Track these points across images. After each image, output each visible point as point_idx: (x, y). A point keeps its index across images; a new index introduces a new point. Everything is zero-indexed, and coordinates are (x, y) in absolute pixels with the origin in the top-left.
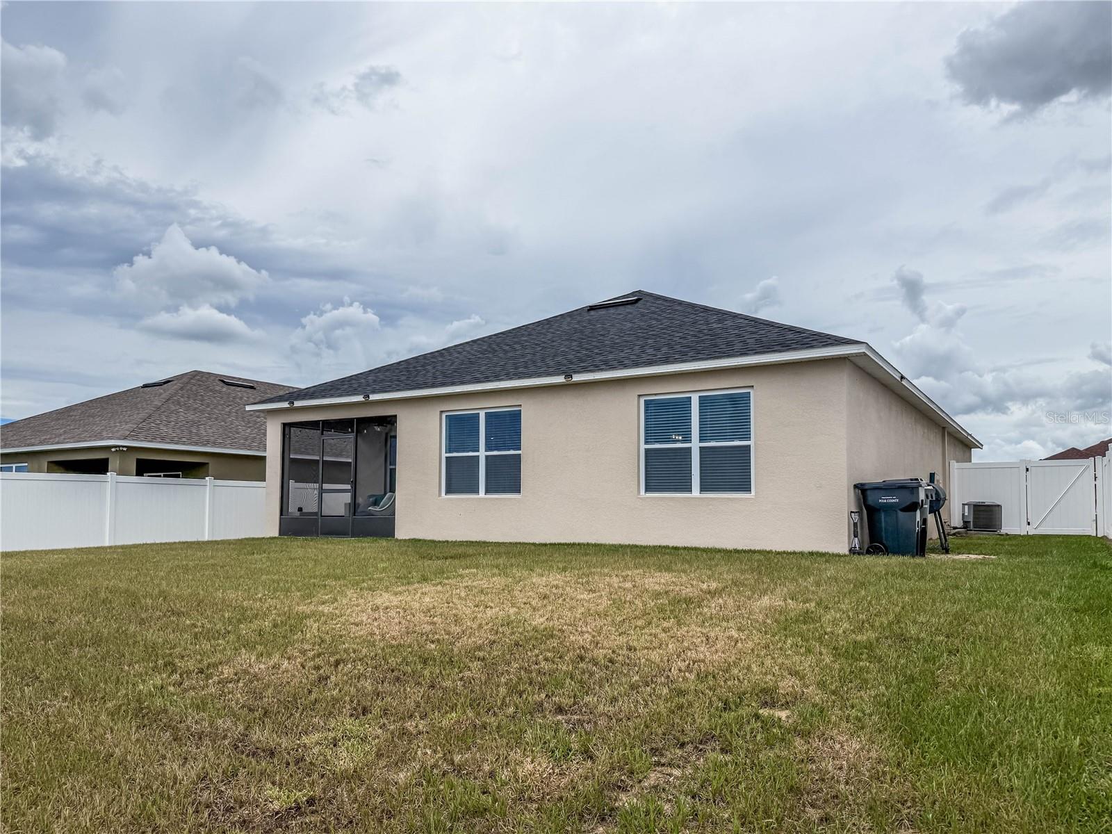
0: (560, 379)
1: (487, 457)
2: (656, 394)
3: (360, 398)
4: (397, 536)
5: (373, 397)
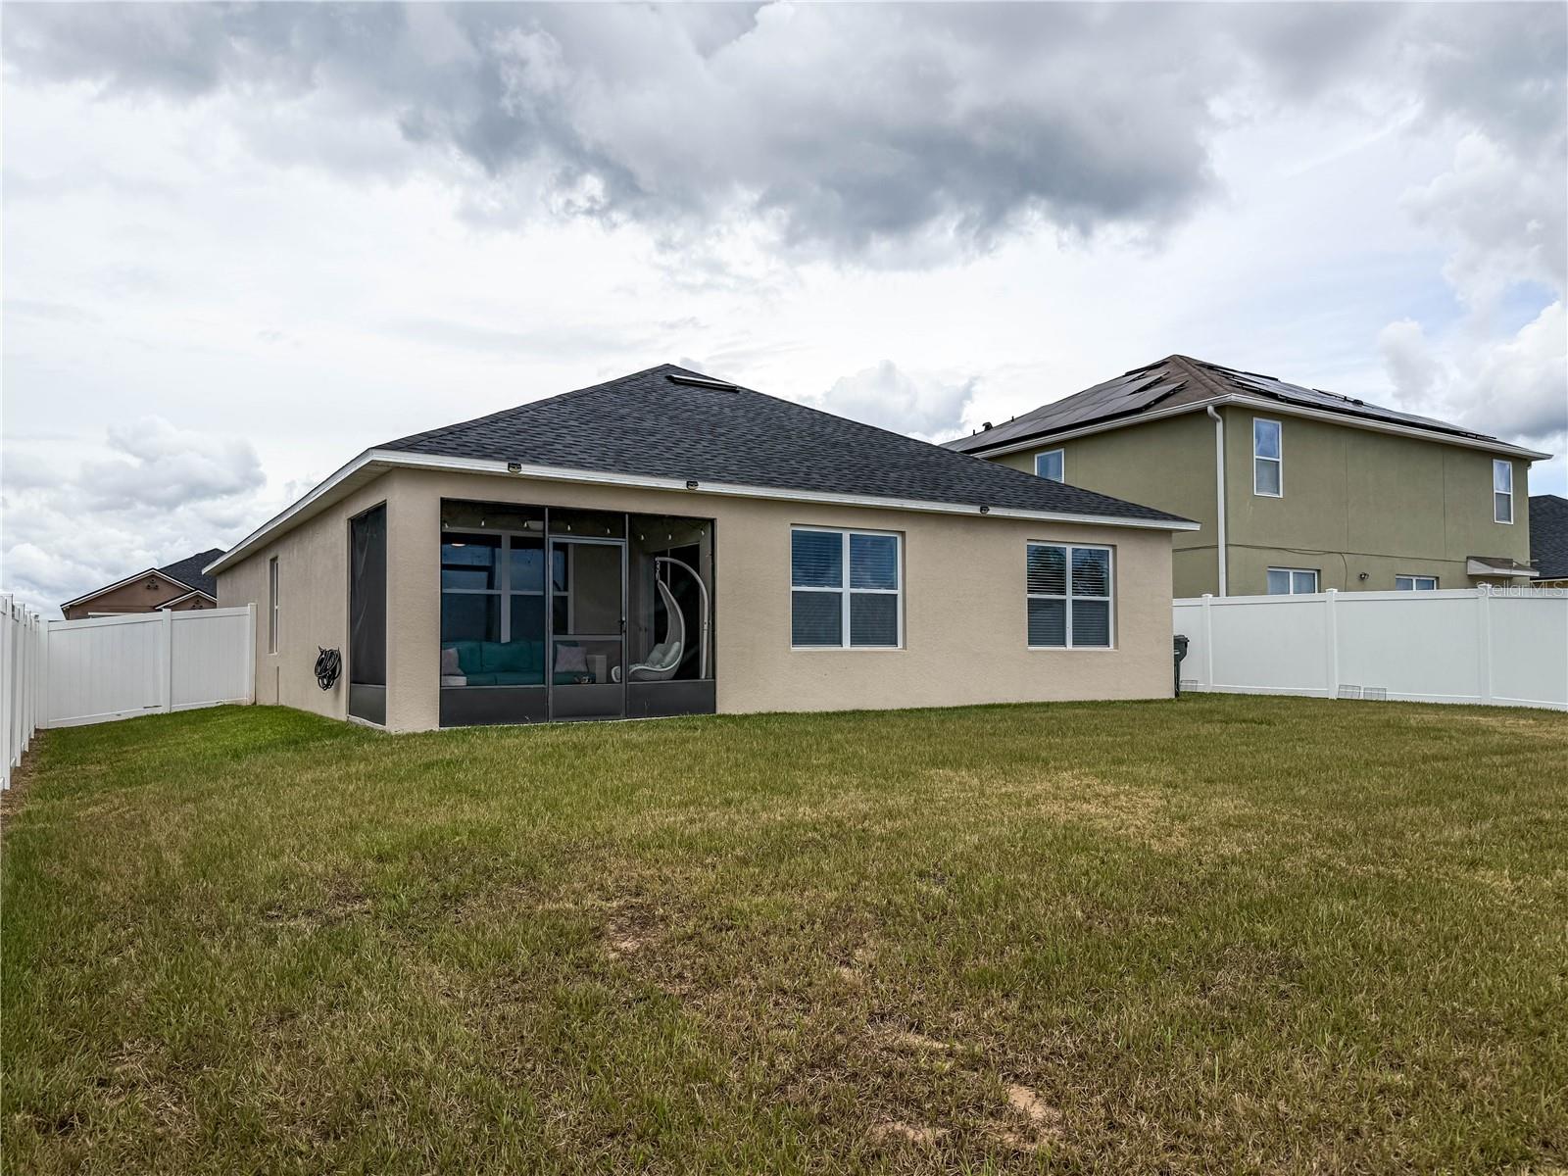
0: (974, 510)
1: (852, 595)
2: (1038, 541)
3: (680, 485)
4: (719, 711)
5: (702, 487)
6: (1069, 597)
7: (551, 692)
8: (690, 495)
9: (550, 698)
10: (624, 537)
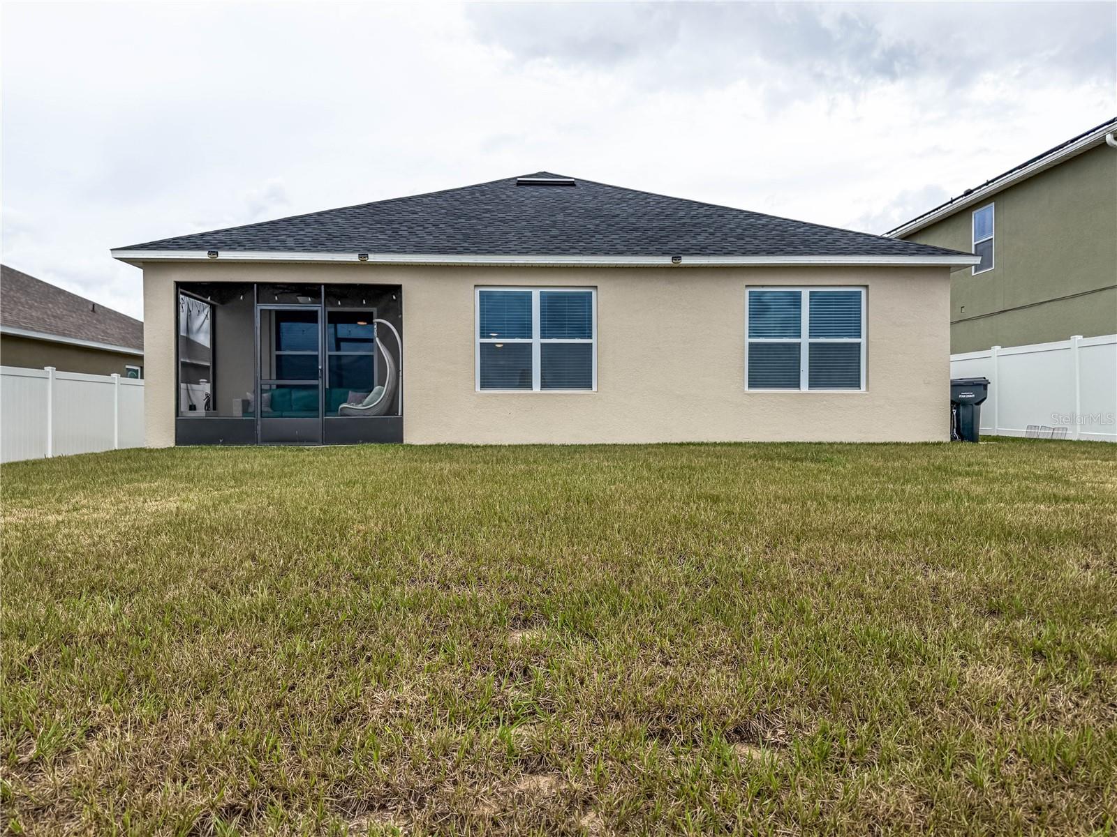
0: (667, 261)
1: (542, 345)
2: (763, 286)
3: (351, 257)
4: (407, 440)
5: (372, 258)
6: (805, 340)
7: (259, 422)
8: (363, 266)
9: (259, 428)
10: (321, 303)
